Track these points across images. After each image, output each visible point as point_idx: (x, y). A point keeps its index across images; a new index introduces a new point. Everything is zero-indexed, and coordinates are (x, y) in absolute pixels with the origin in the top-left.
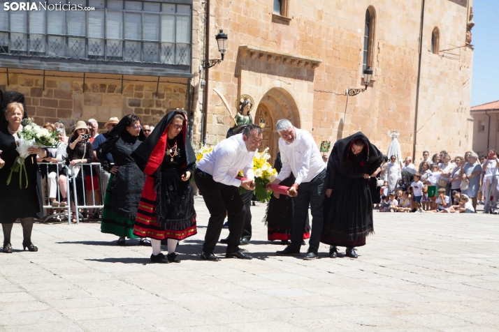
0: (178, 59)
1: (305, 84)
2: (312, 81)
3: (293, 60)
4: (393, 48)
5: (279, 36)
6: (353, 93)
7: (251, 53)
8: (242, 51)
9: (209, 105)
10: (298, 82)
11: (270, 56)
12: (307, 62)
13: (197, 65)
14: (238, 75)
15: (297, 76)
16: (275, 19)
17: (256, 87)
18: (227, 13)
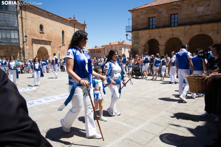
0: (16, 41)
1: (49, 46)
2: (50, 45)
3: (45, 41)
4: (69, 38)
5: (42, 36)
6: (60, 47)
7: (35, 40)
8: (32, 39)
9: (25, 51)
10: (47, 46)
11: (39, 40)
12: (49, 41)
13: (21, 43)
14: (32, 45)
15: (47, 44)
16: (40, 33)
17: (36, 47)
18: (28, 32)
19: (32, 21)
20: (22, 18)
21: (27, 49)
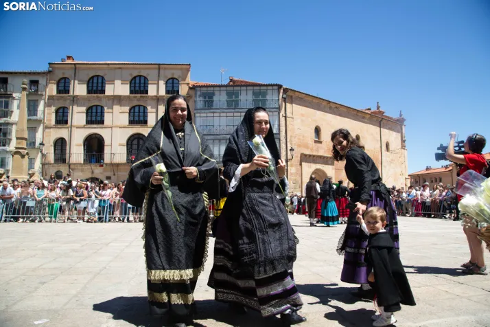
1: (330, 166)
2: (334, 165)
3: (324, 157)
5: (318, 148)
7: (306, 155)
8: (302, 155)
10: (327, 166)
11: (314, 156)
12: (330, 158)
14: (301, 165)
15: (326, 164)
16: (316, 142)
17: (309, 169)
18: (295, 141)
19: (302, 121)
20: (286, 117)
21: (291, 174)
